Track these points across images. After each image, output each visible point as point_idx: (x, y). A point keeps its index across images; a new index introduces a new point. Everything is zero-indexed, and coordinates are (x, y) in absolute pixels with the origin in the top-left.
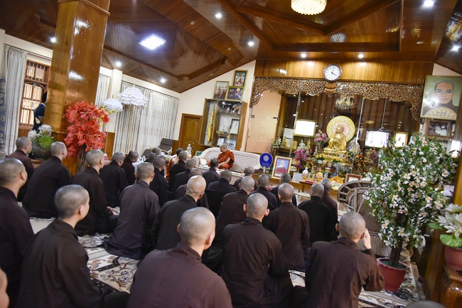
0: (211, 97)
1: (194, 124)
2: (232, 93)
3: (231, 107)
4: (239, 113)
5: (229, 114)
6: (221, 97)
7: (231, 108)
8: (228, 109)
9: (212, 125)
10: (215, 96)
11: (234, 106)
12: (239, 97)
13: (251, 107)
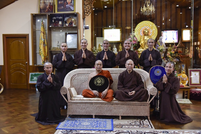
0: (36, 11)
1: (19, 44)
2: (61, 5)
3: (63, 20)
4: (74, 25)
5: (62, 28)
6: (49, 11)
7: (64, 22)
8: (60, 23)
9: (44, 43)
10: (41, 10)
11: (66, 19)
12: (72, 8)
13: (84, 19)
